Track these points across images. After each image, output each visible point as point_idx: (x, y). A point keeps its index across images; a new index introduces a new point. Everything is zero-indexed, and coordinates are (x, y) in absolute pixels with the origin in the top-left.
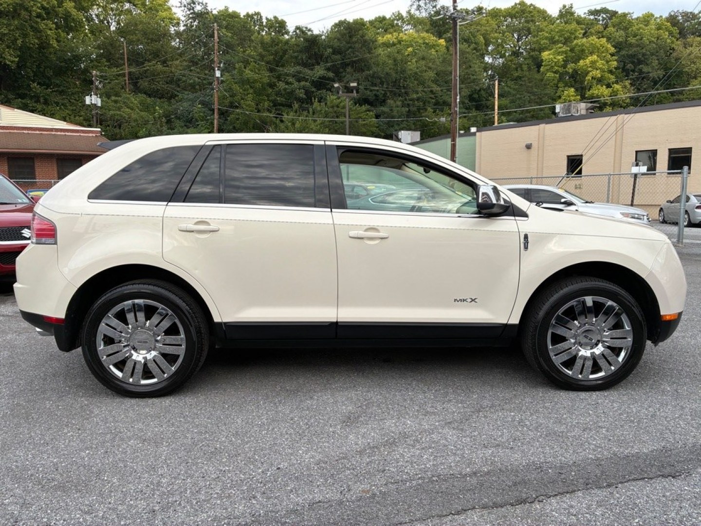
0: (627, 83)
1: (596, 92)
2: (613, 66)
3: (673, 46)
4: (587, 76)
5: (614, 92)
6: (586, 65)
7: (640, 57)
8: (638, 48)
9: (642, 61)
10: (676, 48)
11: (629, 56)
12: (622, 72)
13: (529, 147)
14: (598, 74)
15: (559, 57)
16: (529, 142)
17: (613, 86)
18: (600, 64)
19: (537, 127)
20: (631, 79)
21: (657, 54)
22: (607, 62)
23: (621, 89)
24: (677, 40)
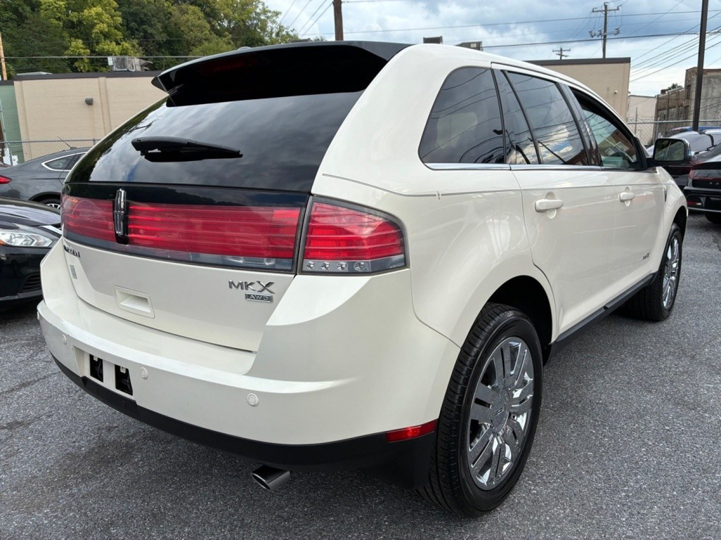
0: (135, 42)
1: (106, 47)
2: (119, 22)
3: (170, 10)
4: (93, 28)
5: (124, 50)
6: (91, 16)
7: (143, 16)
8: (139, 7)
9: (144, 21)
10: (174, 13)
11: (132, 14)
12: (127, 30)
13: (89, 102)
14: (104, 27)
15: (61, 3)
16: (89, 97)
17: (122, 43)
18: (106, 17)
19: (96, 80)
20: (137, 38)
21: (158, 16)
22: (112, 17)
23: (130, 48)
24: (172, 5)
